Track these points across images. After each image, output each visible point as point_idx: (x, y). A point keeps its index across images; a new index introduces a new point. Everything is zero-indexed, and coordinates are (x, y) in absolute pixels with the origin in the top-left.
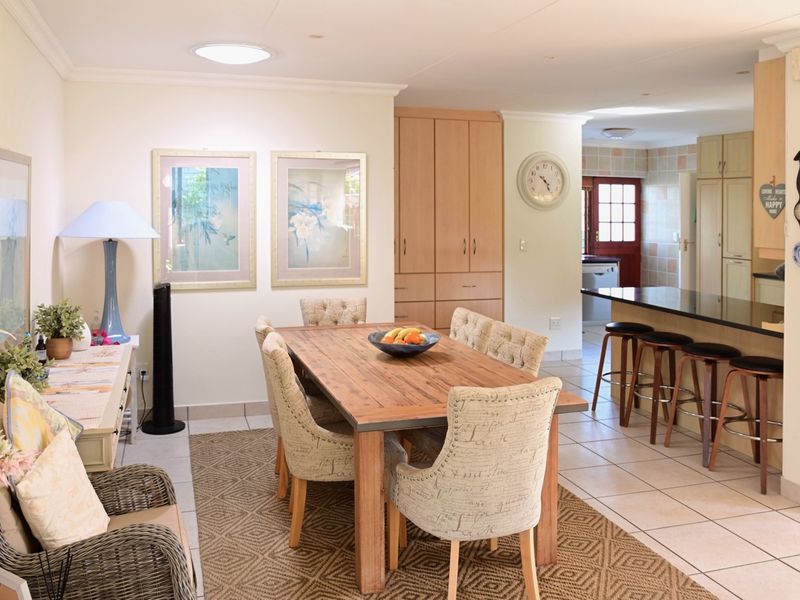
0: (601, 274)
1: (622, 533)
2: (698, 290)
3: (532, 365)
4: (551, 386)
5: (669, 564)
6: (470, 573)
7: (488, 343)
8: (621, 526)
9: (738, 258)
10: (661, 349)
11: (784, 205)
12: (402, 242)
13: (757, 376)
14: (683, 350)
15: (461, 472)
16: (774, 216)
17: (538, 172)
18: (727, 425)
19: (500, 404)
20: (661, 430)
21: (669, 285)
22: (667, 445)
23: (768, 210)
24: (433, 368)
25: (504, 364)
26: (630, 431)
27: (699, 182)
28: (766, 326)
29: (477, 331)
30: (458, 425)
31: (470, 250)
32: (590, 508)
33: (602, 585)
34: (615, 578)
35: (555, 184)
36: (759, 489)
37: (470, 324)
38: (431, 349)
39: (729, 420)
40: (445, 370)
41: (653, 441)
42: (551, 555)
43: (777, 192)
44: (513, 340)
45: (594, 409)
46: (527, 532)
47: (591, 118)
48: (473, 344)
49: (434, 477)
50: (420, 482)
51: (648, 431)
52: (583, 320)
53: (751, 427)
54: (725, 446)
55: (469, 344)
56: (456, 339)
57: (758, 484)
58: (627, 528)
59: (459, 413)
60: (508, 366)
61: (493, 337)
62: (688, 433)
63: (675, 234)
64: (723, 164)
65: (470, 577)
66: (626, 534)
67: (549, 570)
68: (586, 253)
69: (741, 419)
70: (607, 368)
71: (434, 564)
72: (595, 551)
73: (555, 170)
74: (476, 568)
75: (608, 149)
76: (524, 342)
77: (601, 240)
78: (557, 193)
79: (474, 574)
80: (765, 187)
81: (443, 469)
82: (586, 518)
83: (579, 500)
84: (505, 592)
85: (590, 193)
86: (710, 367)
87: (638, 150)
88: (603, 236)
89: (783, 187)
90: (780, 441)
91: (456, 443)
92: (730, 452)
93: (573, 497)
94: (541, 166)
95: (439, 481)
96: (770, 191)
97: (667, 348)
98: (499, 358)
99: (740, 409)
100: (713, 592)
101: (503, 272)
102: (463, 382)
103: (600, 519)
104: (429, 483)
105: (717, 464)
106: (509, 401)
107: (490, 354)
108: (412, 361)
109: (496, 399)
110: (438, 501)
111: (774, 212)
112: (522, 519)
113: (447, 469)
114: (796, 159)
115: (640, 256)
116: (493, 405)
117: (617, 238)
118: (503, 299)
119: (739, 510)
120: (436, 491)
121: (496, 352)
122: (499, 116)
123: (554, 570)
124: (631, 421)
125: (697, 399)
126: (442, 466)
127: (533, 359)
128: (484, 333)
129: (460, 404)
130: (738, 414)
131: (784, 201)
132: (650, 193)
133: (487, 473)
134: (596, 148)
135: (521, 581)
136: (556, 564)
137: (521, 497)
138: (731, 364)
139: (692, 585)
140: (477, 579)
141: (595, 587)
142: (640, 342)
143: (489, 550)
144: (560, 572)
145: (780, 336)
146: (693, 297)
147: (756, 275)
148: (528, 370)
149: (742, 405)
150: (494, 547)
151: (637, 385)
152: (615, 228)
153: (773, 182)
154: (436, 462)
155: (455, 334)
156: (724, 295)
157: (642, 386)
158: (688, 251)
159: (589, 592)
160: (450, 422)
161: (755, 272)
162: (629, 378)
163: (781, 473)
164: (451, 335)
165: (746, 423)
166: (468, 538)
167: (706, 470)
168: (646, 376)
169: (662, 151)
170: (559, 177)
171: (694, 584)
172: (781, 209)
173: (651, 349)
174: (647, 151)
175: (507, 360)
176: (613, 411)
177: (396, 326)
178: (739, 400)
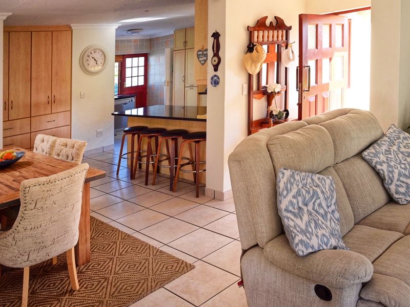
0: (126, 104)
1: (127, 235)
2: (173, 105)
3: (78, 158)
4: (82, 168)
5: (150, 245)
6: (39, 281)
7: (54, 151)
8: (126, 232)
9: (192, 87)
10: (150, 137)
11: (207, 59)
12: (10, 102)
13: (195, 142)
14: (162, 135)
15: (29, 227)
16: (203, 64)
17: (91, 56)
18: (181, 168)
19: (52, 184)
20: (151, 177)
21: (160, 104)
22: (153, 184)
23: (200, 61)
24: (19, 172)
25: (63, 161)
26: (135, 182)
27: (174, 52)
28: (199, 117)
29: (48, 146)
30: (27, 201)
31: (52, 101)
32: (111, 227)
33: (114, 266)
34: (121, 260)
35: (100, 61)
36: (196, 196)
37: (45, 142)
38: (20, 161)
39: (182, 165)
40: (26, 171)
41: (146, 184)
42: (87, 257)
43: (204, 53)
44: (68, 146)
45: (118, 174)
46: (70, 250)
47: (120, 25)
48: (46, 153)
49: (13, 234)
50: (5, 239)
51: (144, 179)
52: (115, 129)
53: (193, 166)
54: (182, 178)
55: (44, 153)
56: (37, 152)
57: (195, 194)
58: (129, 232)
59: (27, 195)
60: (65, 161)
61: (57, 147)
62: (164, 176)
63: (163, 79)
64: (185, 42)
65: (39, 283)
66: (129, 236)
67: (85, 266)
68: (118, 94)
69: (188, 164)
70: (125, 151)
71: (17, 283)
72: (112, 249)
73: (101, 53)
74: (43, 278)
75: (131, 40)
76: (74, 147)
77: (126, 86)
78: (102, 65)
79: (41, 281)
80: (199, 51)
81: (18, 228)
82: (108, 233)
83: (105, 224)
84: (59, 286)
85: (121, 63)
86: (174, 142)
87: (146, 39)
88: (128, 84)
89: (206, 50)
90: (205, 170)
91: (26, 212)
92: (183, 181)
93: (103, 223)
94: (93, 52)
95: (16, 236)
96: (201, 53)
97: (154, 136)
98: (60, 158)
99: (188, 159)
100: (170, 253)
101: (71, 110)
102: (36, 176)
103: (116, 231)
104: (10, 239)
105: (176, 188)
106: (57, 182)
107: (56, 157)
108: (7, 170)
109: (49, 182)
110: (15, 247)
111: (203, 62)
112: (67, 244)
113: (20, 229)
114: (212, 37)
115: (146, 92)
116: (48, 185)
117: (135, 84)
118: (71, 125)
119: (186, 208)
120: (14, 242)
121: (58, 155)
122: (70, 27)
123: (88, 266)
124: (137, 176)
125: (169, 158)
126: (18, 227)
127: (78, 155)
128: (52, 146)
129: (27, 189)
130: (187, 161)
131: (207, 56)
132: (152, 60)
133: (45, 224)
134: (125, 40)
135: (69, 277)
136: (89, 262)
137: (66, 232)
138: (183, 138)
139: (160, 252)
140: (43, 283)
141: (110, 268)
142: (141, 135)
143: (52, 265)
144: (92, 265)
145: (205, 120)
146: (171, 108)
147: (200, 93)
148: (75, 162)
149: (189, 157)
150: (55, 262)
151: (140, 157)
152: (134, 79)
153: (203, 48)
154: (14, 226)
155: (37, 149)
156: (185, 105)
157: (142, 157)
158: (169, 87)
159: (106, 272)
160: (21, 201)
161: (199, 92)
162: (135, 154)
163: (205, 186)
164: (34, 151)
165: (191, 165)
166: (34, 263)
167: (171, 192)
168: (144, 151)
169: (157, 39)
170: (103, 57)
171: (161, 252)
172: (205, 61)
173: (146, 138)
174: (151, 39)
175: (64, 158)
176: (128, 172)
177: (4, 151)
178: (188, 155)
